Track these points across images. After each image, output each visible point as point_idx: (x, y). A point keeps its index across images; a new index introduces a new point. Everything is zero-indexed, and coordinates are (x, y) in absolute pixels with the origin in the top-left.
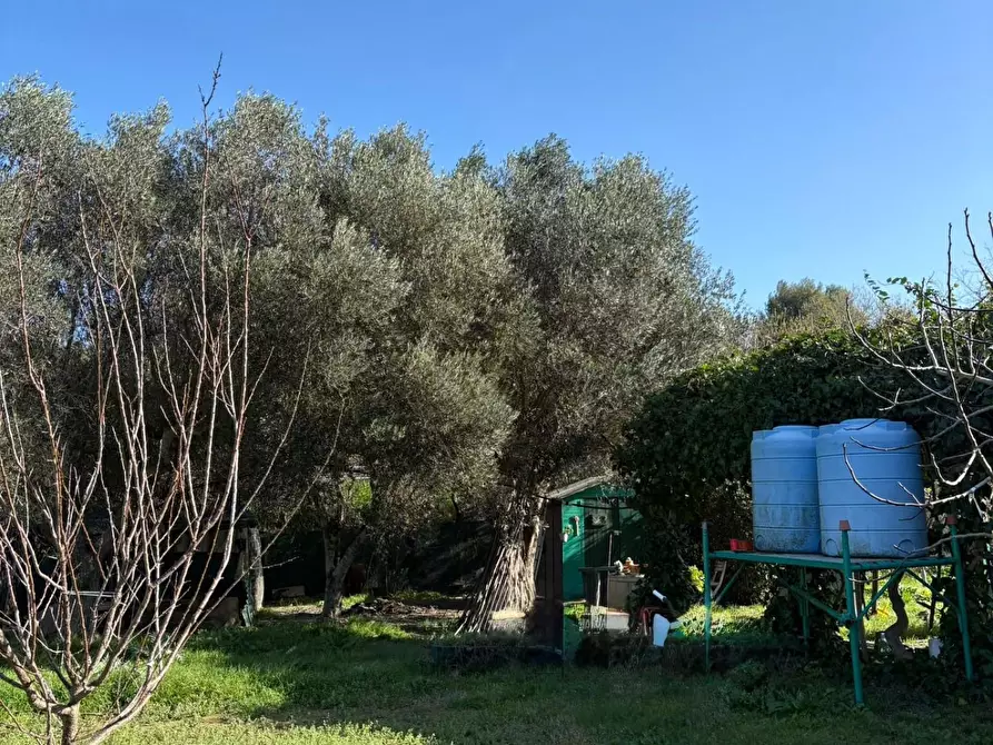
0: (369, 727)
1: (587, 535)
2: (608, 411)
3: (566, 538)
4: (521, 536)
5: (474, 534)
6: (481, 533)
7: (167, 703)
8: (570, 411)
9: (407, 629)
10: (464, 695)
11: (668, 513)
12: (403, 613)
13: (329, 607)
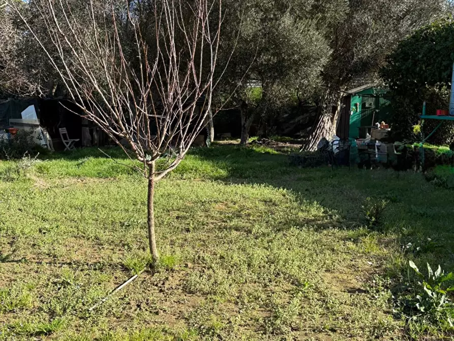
0: (263, 185)
1: (362, 112)
2: (380, 49)
3: (352, 113)
4: (331, 111)
5: (307, 111)
6: (310, 111)
7: (180, 173)
8: (361, 49)
9: (277, 151)
10: (303, 176)
11: (405, 99)
12: (274, 145)
13: (244, 140)
